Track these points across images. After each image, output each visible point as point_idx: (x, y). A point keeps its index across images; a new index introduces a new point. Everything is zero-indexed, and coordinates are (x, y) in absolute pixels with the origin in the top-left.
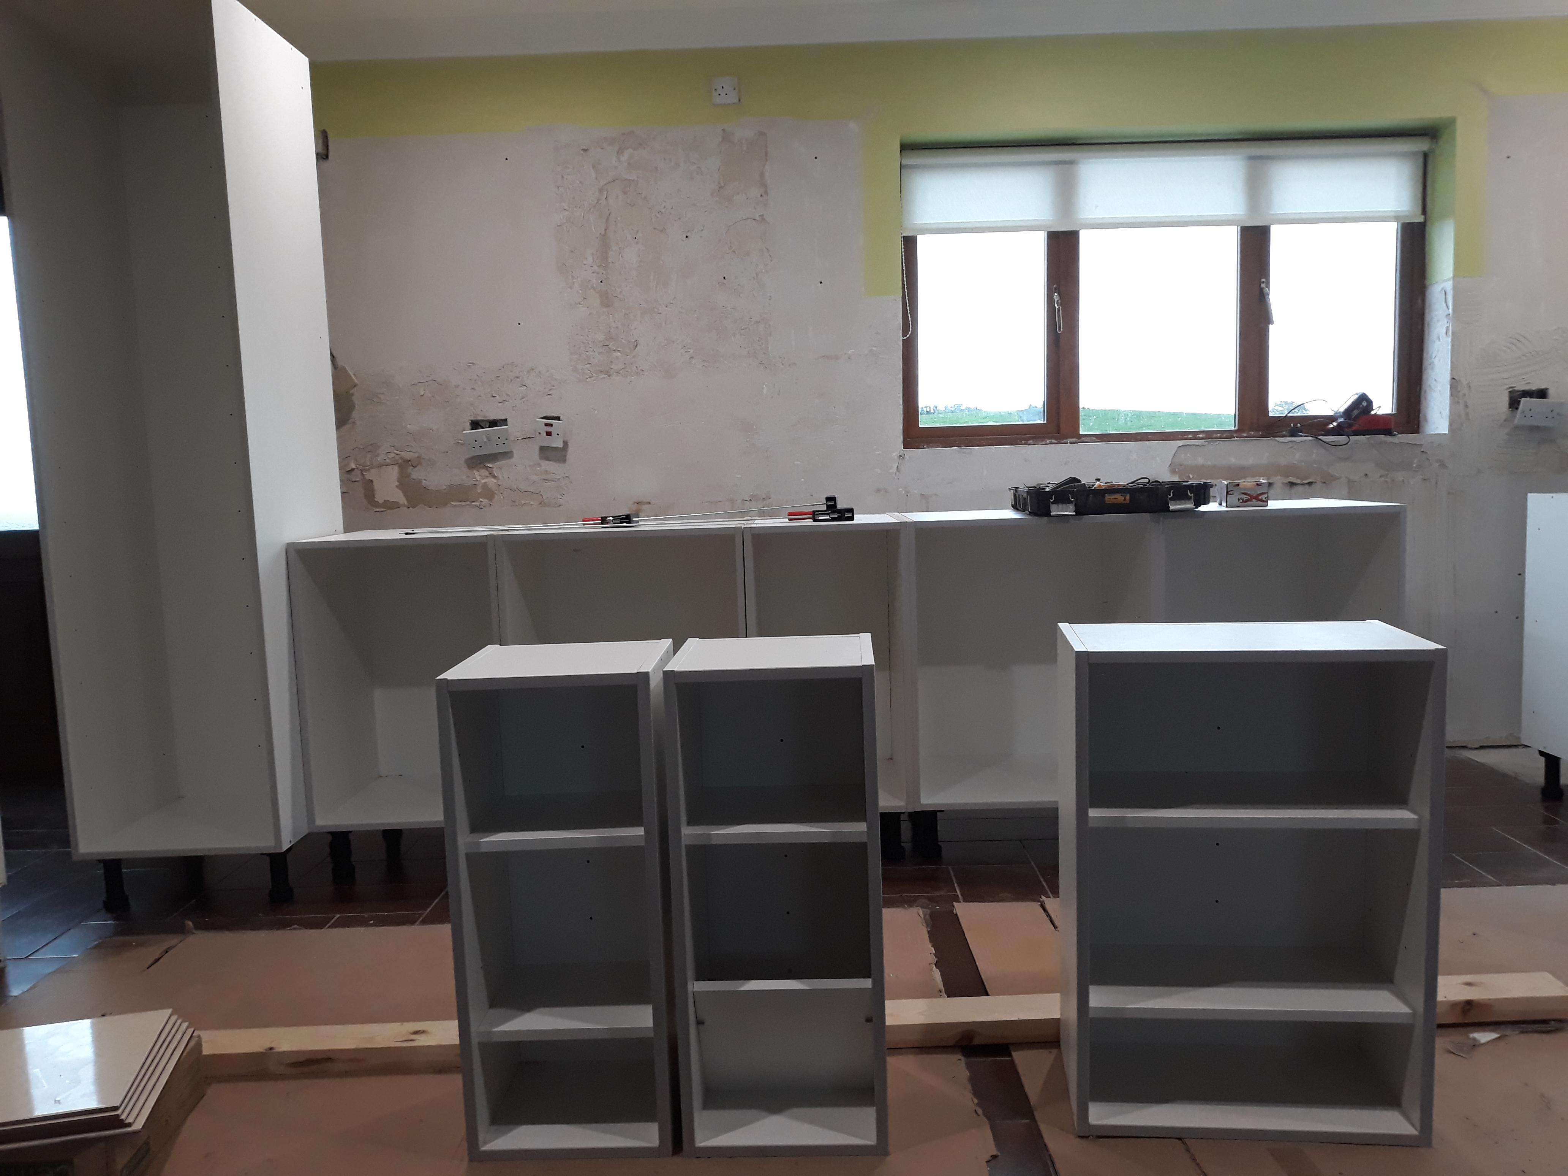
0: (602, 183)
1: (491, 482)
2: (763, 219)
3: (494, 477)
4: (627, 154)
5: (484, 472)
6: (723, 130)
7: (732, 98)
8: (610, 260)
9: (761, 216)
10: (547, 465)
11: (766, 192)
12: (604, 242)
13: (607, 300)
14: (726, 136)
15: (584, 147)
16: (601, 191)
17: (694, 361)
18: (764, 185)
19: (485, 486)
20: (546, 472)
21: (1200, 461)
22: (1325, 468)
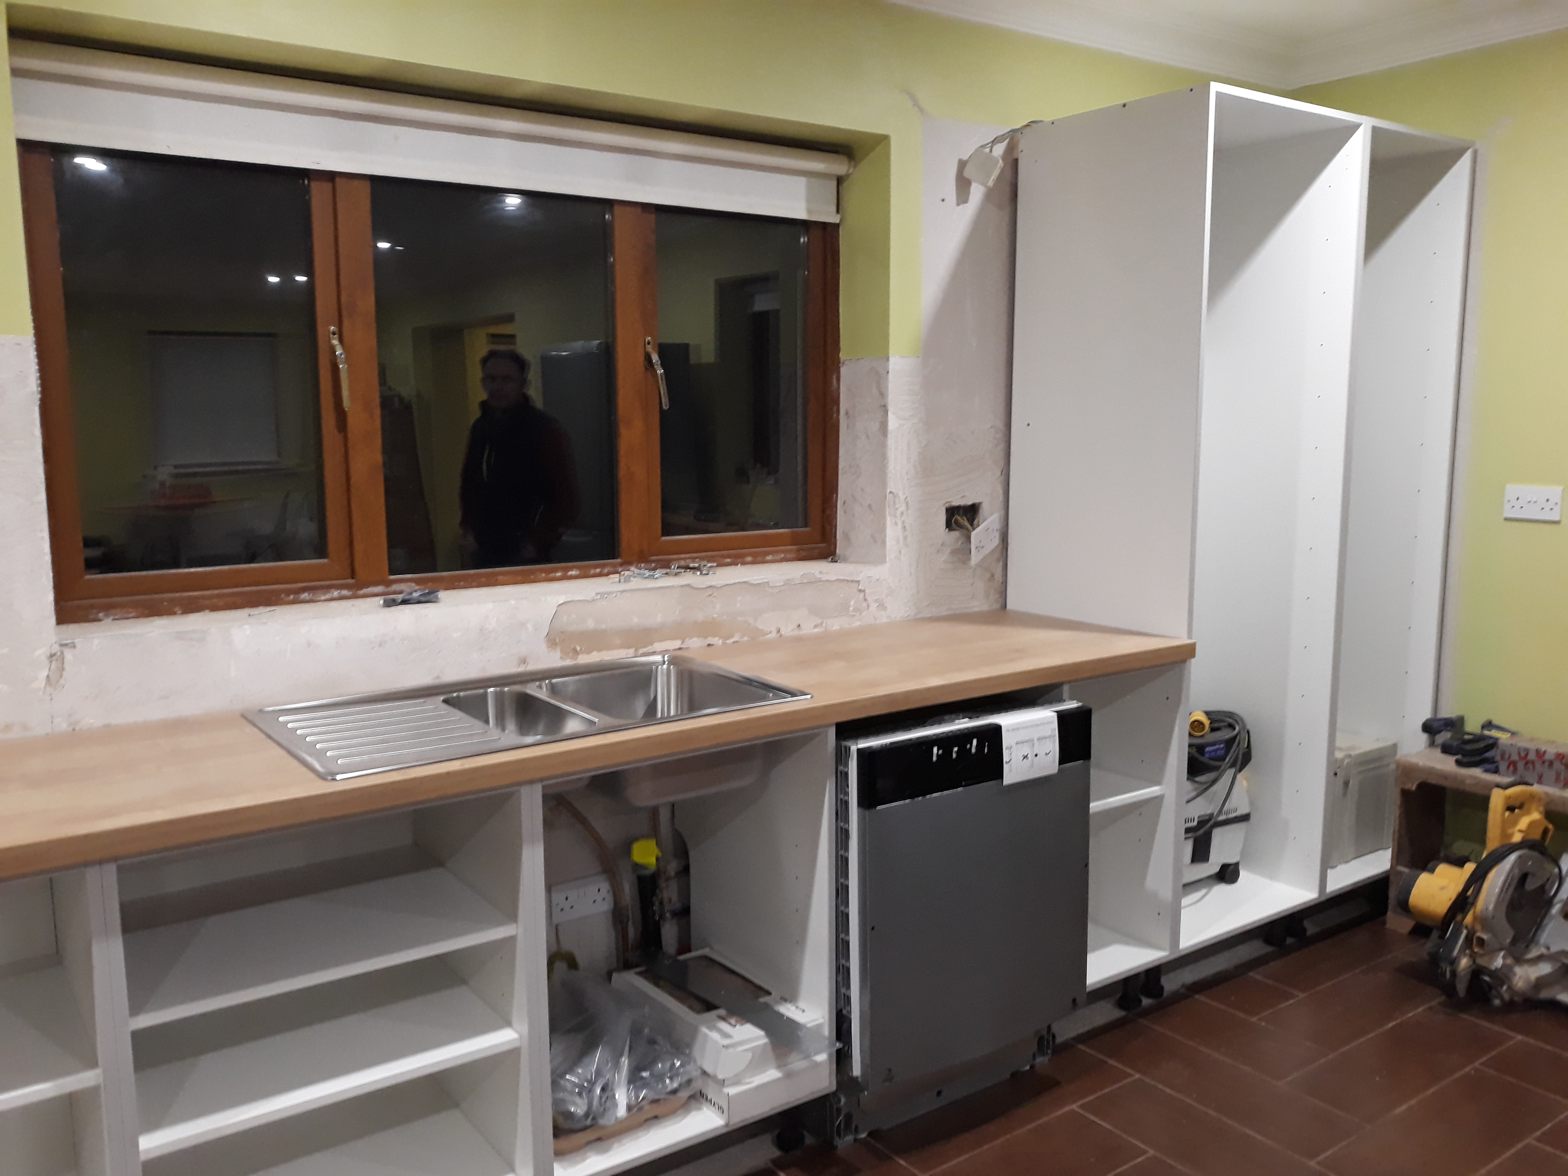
21: (591, 624)
22: (751, 621)
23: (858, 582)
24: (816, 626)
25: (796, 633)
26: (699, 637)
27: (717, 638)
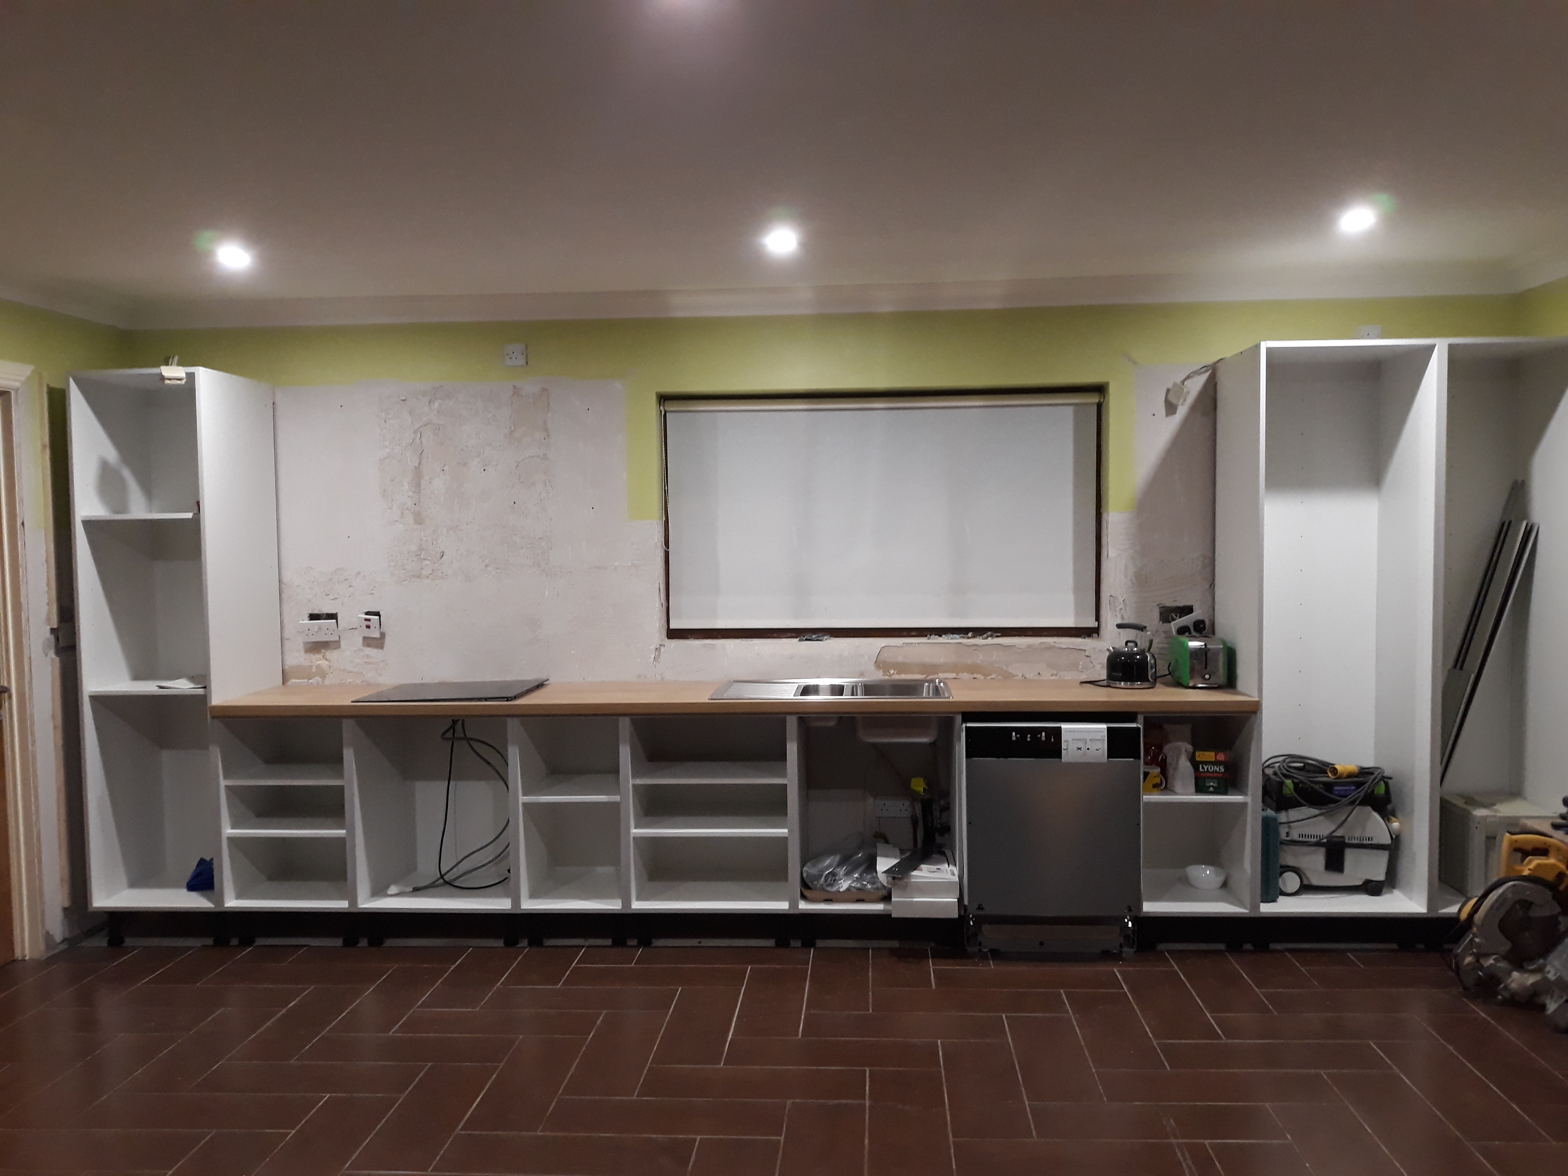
0: (416, 427)
1: (323, 663)
2: (545, 457)
3: (327, 660)
4: (436, 404)
5: (320, 656)
6: (514, 386)
7: (521, 361)
8: (422, 487)
9: (545, 455)
10: (369, 651)
11: (548, 436)
12: (418, 472)
13: (419, 519)
14: (516, 392)
15: (403, 398)
16: (415, 432)
17: (489, 568)
18: (546, 430)
19: (318, 666)
20: (368, 656)
21: (900, 659)
22: (1004, 668)
23: (1085, 650)
24: (1052, 675)
25: (1037, 677)
26: (967, 673)
27: (980, 675)
